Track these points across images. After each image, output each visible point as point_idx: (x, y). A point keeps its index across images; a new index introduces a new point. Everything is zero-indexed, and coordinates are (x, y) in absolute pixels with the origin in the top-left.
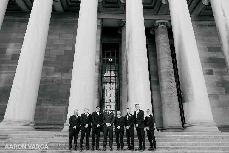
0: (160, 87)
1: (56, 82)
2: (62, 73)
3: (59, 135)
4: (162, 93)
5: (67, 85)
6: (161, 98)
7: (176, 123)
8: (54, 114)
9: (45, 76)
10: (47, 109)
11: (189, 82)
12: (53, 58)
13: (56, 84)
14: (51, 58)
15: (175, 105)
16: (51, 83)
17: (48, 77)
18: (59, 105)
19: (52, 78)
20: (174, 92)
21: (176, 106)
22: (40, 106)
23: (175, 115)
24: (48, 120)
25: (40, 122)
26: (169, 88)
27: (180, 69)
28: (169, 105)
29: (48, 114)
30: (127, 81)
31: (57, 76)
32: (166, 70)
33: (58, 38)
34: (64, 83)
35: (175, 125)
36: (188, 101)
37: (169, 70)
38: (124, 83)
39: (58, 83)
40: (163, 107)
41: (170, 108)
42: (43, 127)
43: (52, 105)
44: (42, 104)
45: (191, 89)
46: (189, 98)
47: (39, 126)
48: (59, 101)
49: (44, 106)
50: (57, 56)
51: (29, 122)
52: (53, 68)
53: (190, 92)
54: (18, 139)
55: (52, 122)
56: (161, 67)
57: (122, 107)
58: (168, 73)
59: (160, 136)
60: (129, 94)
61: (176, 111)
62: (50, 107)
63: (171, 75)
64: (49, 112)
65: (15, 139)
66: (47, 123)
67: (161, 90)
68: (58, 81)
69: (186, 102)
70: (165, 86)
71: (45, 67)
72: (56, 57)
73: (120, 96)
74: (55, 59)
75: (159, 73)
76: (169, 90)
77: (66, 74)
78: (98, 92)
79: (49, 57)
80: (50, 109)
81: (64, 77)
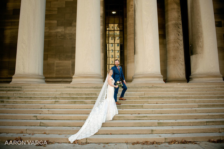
0: (167, 40)
1: (59, 37)
2: (65, 27)
3: (70, 87)
4: (168, 47)
5: (71, 39)
6: (167, 52)
7: (180, 76)
8: (61, 68)
9: (48, 30)
11: (200, 33)
12: (55, 11)
13: (60, 38)
14: (52, 11)
15: (180, 58)
16: (55, 38)
17: (52, 31)
18: (65, 60)
19: (55, 32)
20: (181, 45)
21: (181, 60)
22: (46, 61)
23: (180, 68)
24: (56, 74)
25: (48, 76)
26: (176, 41)
27: (192, 20)
28: (175, 58)
29: (55, 68)
30: (135, 33)
31: (60, 30)
32: (174, 22)
34: (68, 38)
35: (179, 77)
36: (197, 54)
37: (177, 22)
38: (130, 36)
39: (63, 37)
40: (168, 60)
41: (175, 61)
42: (52, 80)
43: (58, 59)
44: (49, 59)
45: (201, 40)
46: (199, 50)
47: (48, 80)
48: (65, 56)
49: (50, 61)
51: (39, 75)
52: (56, 22)
53: (200, 44)
54: (32, 90)
55: (60, 76)
56: (169, 18)
57: (128, 61)
58: (176, 25)
59: (169, 87)
60: (136, 47)
61: (181, 64)
62: (56, 61)
63: (179, 28)
64: (56, 67)
65: (29, 90)
66: (56, 76)
67: (167, 43)
68: (62, 35)
69: (195, 54)
70: (172, 38)
71: (48, 22)
72: (57, 9)
73: (125, 51)
74: (57, 12)
75: (166, 25)
76: (175, 43)
77: (69, 28)
78: (103, 46)
79: (50, 10)
80: (57, 63)
81: (67, 32)
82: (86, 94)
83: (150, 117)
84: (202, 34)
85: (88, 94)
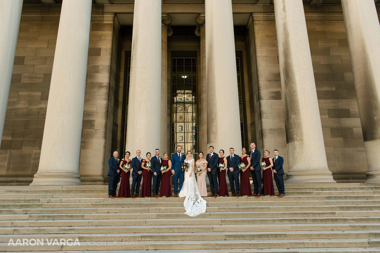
1: (43, 115)
9: (27, 106)
10: (30, 154)
12: (40, 78)
14: (36, 78)
16: (37, 117)
17: (32, 107)
19: (38, 109)
25: (20, 173)
33: (46, 46)
43: (38, 148)
44: (23, 147)
47: (19, 179)
49: (26, 150)
50: (45, 75)
52: (39, 94)
64: (34, 159)
72: (43, 76)
74: (42, 80)
79: (32, 78)
80: (35, 154)
82: (25, 201)
83: (77, 230)
84: (216, 115)
85: (29, 200)
